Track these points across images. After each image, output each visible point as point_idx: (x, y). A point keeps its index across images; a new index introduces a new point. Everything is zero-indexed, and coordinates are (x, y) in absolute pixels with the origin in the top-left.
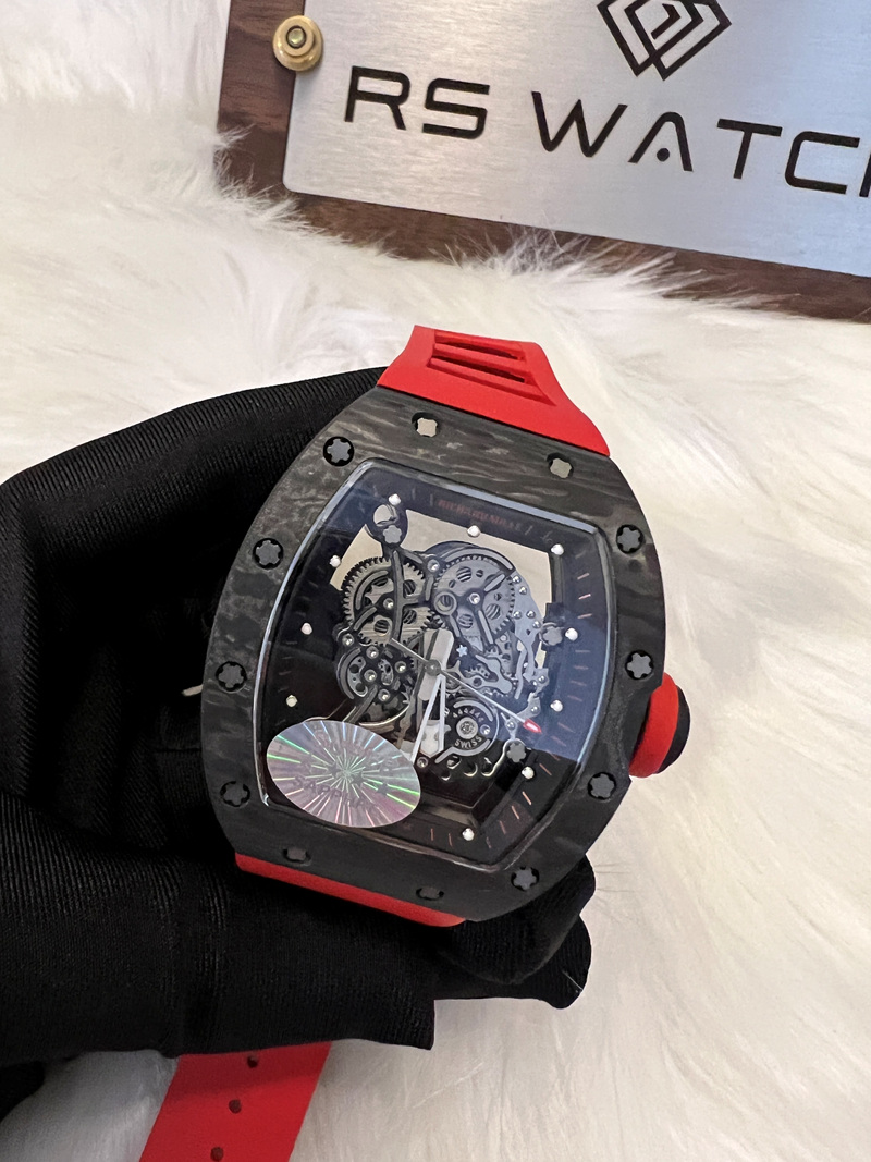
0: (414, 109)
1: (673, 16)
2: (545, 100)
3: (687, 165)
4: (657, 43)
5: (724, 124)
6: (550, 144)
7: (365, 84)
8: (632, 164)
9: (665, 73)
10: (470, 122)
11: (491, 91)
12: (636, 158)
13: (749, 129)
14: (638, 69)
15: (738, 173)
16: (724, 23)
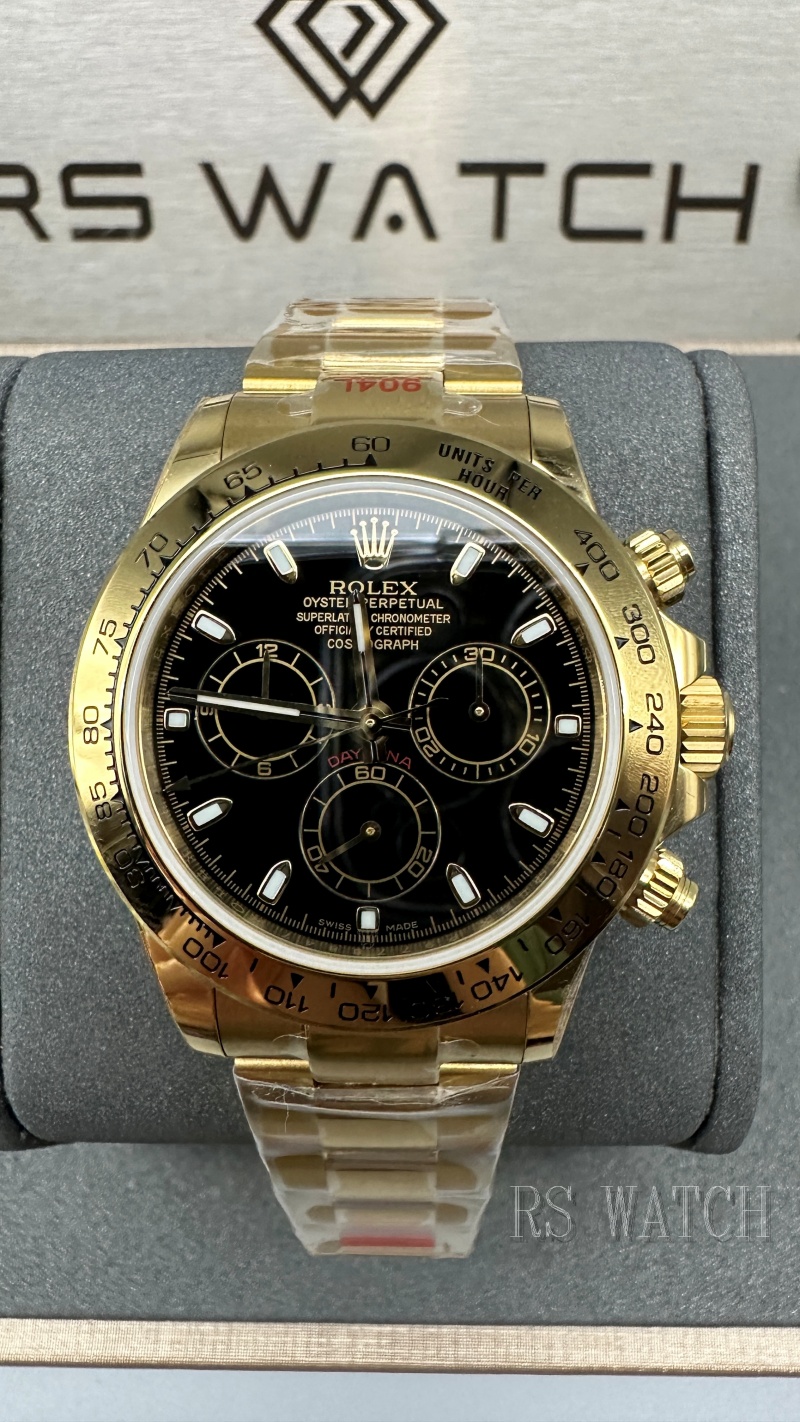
0: (50, 208)
2: (222, 171)
3: (430, 232)
5: (468, 169)
6: (245, 231)
8: (360, 244)
9: (373, 108)
10: (130, 218)
11: (147, 168)
12: (361, 231)
14: (334, 108)
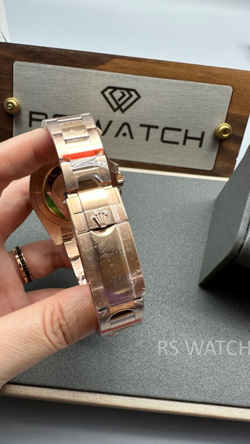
1: (124, 95)
4: (120, 103)
7: (34, 116)
13: (149, 127)
15: (147, 139)
16: (139, 97)
